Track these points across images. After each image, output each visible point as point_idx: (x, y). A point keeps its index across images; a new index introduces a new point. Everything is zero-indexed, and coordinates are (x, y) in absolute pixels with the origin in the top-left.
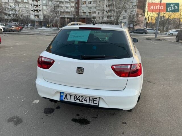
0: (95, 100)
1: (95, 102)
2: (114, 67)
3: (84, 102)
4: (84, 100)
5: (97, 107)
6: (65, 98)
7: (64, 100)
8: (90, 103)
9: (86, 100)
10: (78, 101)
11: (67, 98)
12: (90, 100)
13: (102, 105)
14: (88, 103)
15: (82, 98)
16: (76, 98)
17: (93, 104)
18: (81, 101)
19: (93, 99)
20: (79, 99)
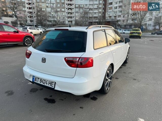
0: (52, 83)
1: (52, 85)
2: (67, 59)
3: (46, 85)
4: (46, 83)
5: (53, 89)
6: (35, 80)
7: (34, 81)
8: (49, 86)
9: (47, 83)
10: (42, 83)
11: (36, 80)
12: (49, 83)
13: (57, 88)
14: (47, 85)
15: (45, 81)
16: (41, 81)
17: (51, 87)
18: (44, 84)
19: (51, 83)
20: (43, 82)
